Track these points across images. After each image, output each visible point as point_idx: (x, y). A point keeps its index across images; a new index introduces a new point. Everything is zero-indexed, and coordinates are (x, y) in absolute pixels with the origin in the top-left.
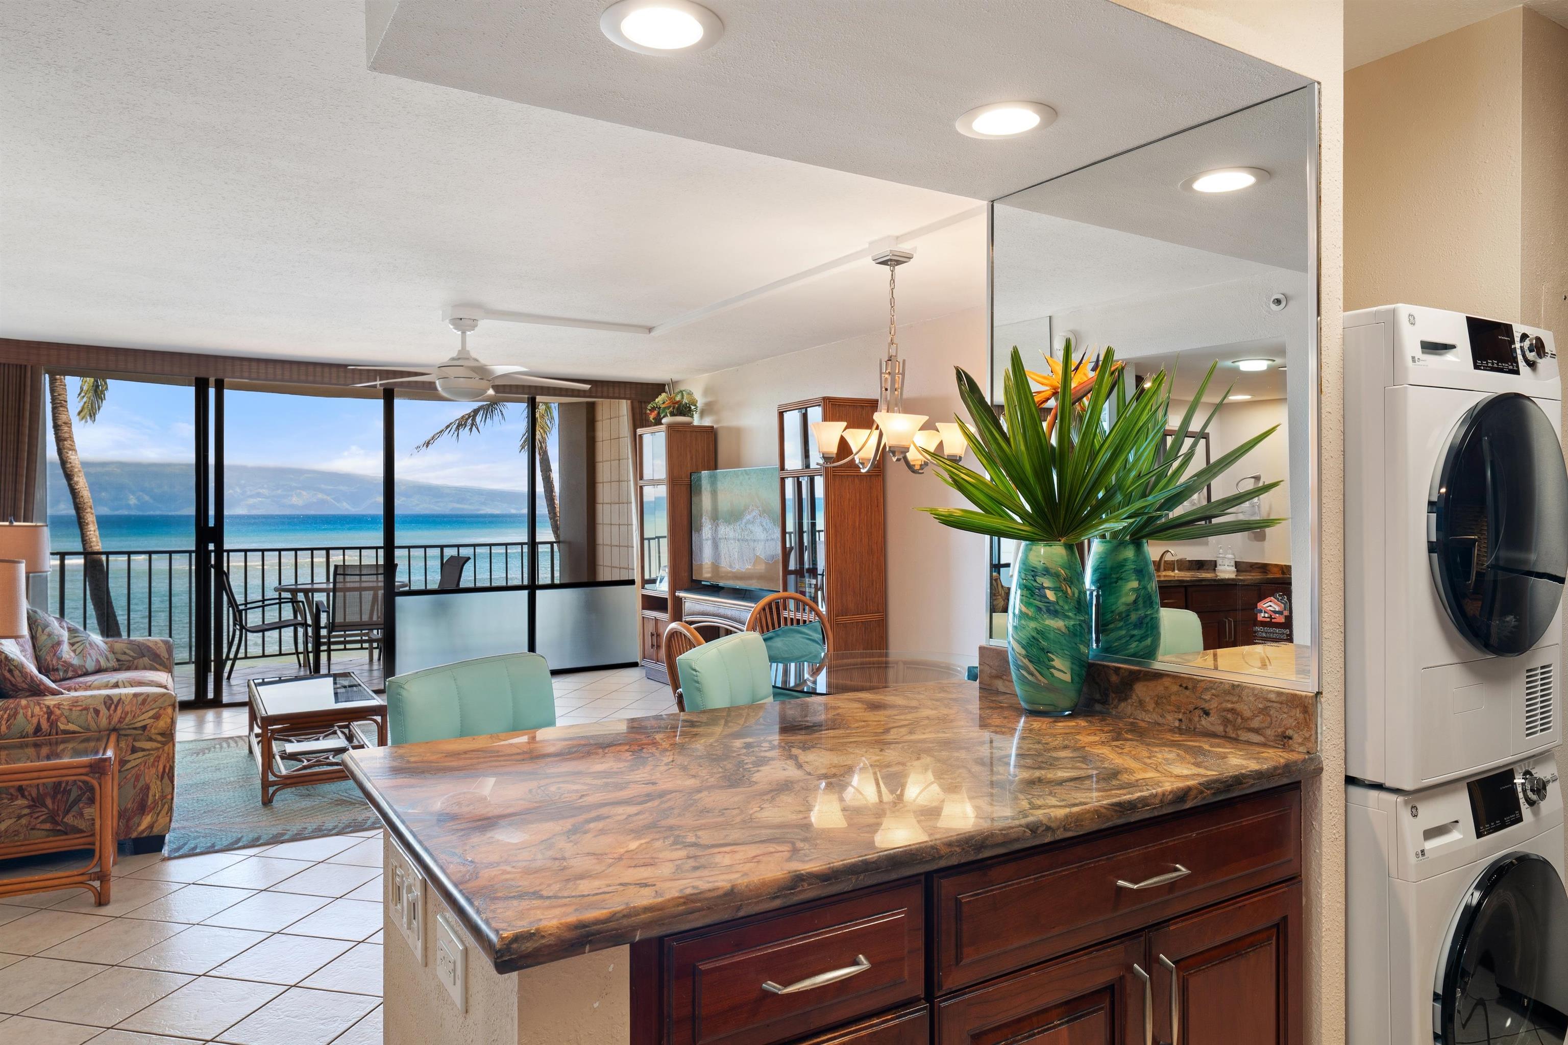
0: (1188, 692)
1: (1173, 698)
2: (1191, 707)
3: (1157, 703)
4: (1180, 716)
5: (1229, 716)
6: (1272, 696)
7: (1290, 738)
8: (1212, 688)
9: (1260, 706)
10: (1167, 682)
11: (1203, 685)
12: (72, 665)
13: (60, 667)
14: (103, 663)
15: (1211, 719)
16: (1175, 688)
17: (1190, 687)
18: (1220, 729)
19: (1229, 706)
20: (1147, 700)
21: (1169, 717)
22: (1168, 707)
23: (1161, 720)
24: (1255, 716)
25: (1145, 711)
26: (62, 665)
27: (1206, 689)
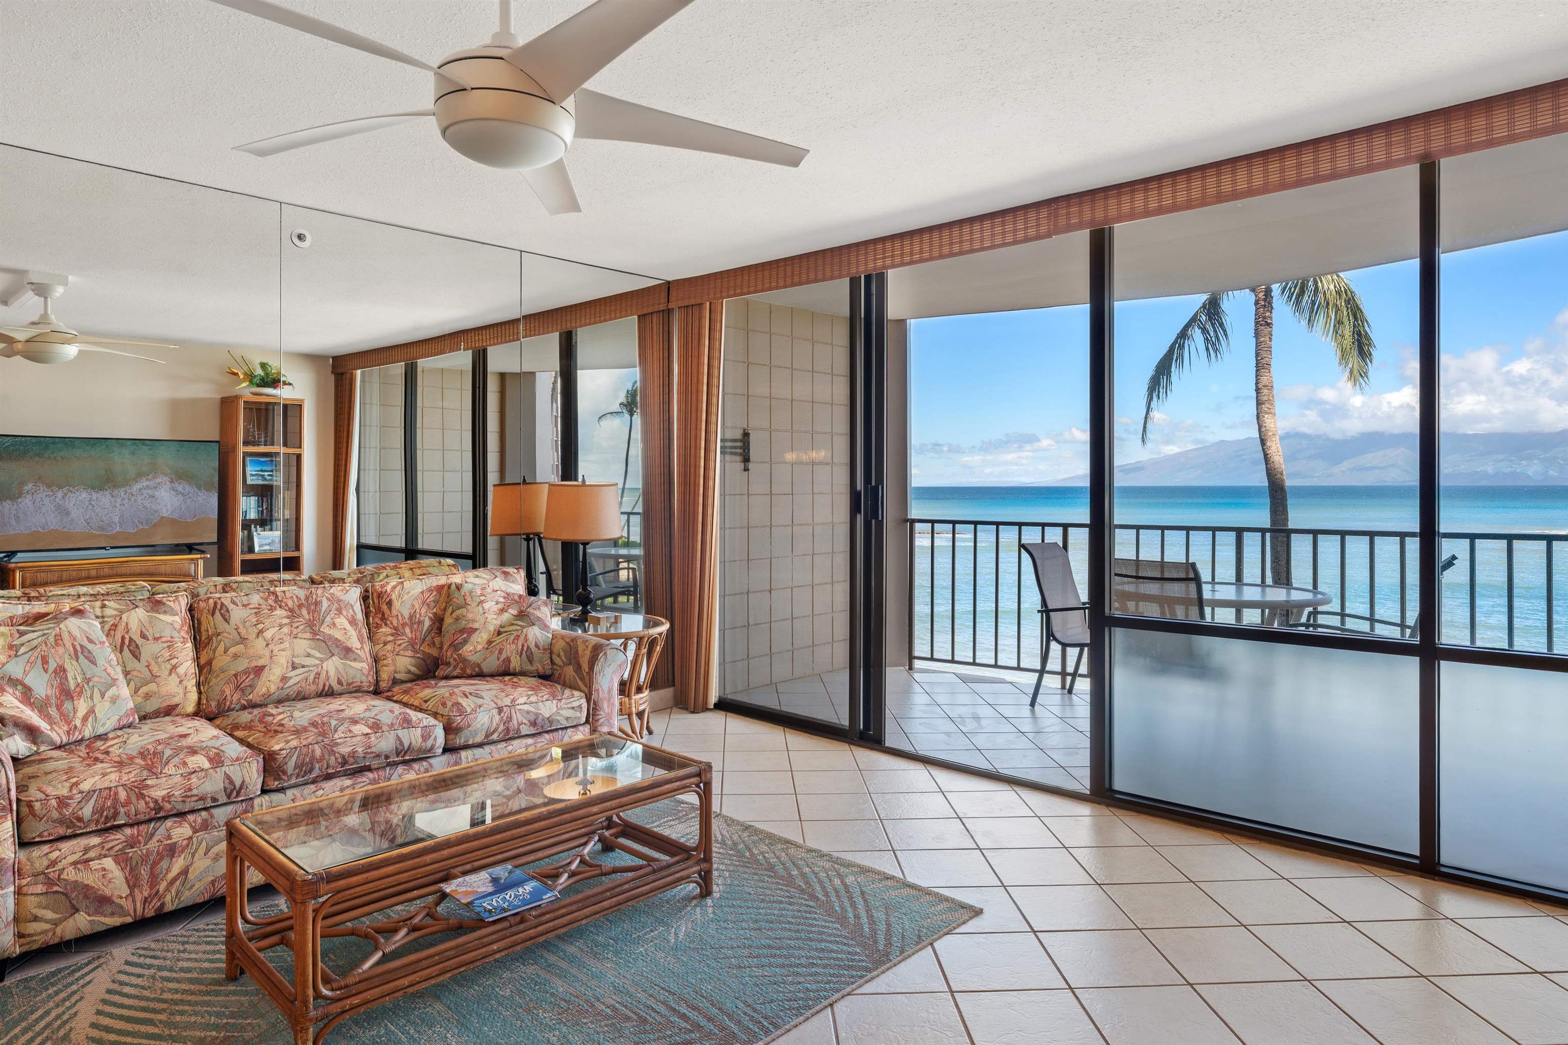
12: (464, 660)
13: (452, 660)
14: (515, 664)
26: (455, 660)
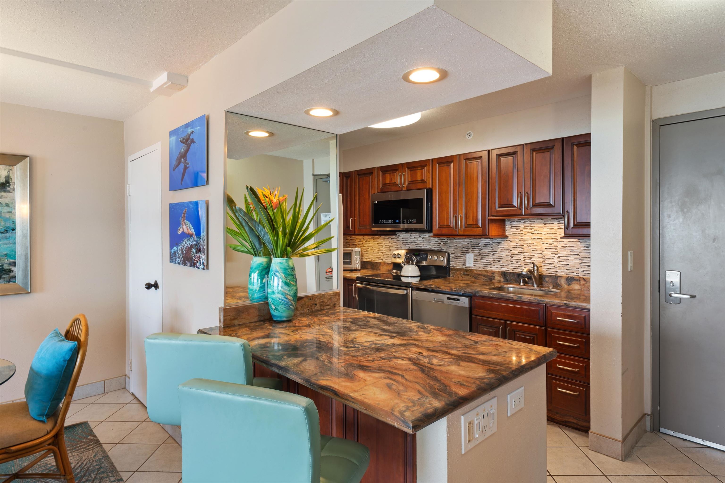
0: (311, 300)
1: (307, 304)
2: (312, 305)
3: (302, 307)
4: (309, 308)
5: (322, 303)
6: (332, 294)
7: (336, 304)
8: (317, 297)
9: (329, 298)
10: (305, 299)
11: (315, 297)
15: (318, 306)
16: (307, 300)
17: (311, 298)
18: (319, 308)
19: (322, 300)
20: (299, 307)
21: (305, 310)
22: (305, 307)
23: (303, 312)
24: (328, 301)
25: (297, 311)
27: (316, 298)
